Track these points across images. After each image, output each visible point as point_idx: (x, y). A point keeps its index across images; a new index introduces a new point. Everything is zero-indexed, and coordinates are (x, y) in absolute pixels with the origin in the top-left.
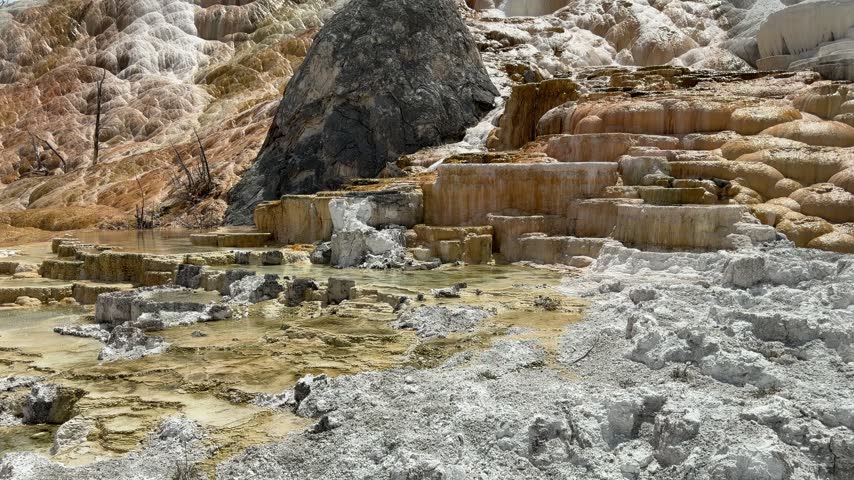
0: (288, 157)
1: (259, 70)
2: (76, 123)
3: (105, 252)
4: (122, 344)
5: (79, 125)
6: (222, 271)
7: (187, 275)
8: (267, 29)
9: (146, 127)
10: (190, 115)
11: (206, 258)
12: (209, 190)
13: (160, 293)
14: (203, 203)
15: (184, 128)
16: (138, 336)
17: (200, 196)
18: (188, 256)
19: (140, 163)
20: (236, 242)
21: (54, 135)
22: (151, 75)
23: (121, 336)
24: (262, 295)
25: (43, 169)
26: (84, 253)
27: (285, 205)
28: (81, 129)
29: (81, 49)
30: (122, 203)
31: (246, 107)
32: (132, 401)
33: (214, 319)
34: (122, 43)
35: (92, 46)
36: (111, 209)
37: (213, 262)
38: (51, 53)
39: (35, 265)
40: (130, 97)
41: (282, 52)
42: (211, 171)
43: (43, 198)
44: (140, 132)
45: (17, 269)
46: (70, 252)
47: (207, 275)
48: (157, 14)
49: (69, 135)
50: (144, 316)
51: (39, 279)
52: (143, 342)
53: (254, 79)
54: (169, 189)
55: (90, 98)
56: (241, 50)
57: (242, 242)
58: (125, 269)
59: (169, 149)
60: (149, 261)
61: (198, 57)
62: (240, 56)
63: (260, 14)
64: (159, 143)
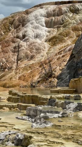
0: (77, 64)
1: (65, 37)
2: (11, 55)
3: (26, 94)
4: (38, 123)
5: (12, 56)
6: (63, 101)
7: (51, 102)
8: (67, 23)
9: (31, 56)
10: (44, 52)
11: (57, 97)
12: (51, 75)
13: (44, 107)
14: (50, 80)
15: (42, 56)
16: (43, 120)
17: (49, 77)
18: (51, 96)
19: (30, 67)
20: (65, 92)
21: (5, 59)
22: (32, 40)
23: (38, 120)
24: (77, 110)
25: (2, 69)
26: (20, 95)
27: (80, 80)
28: (12, 57)
29: (12, 33)
30: (26, 79)
31: (61, 49)
32: (47, 141)
33: (63, 117)
34: (24, 31)
35: (15, 32)
36: (22, 81)
37: (59, 98)
38: (4, 35)
39: (6, 98)
40: (26, 47)
41: (72, 30)
42: (52, 69)
43: (3, 78)
44: (29, 58)
45: (1, 99)
46: (15, 94)
47: (58, 102)
48: (33, 21)
49: (9, 59)
50: (42, 114)
51: (7, 102)
52: (45, 122)
53: (63, 39)
54: (39, 75)
55: (15, 48)
56: (59, 31)
57: (67, 92)
58: (32, 100)
59: (38, 63)
60: (40, 97)
61: (46, 34)
62: (59, 33)
63: (65, 19)
64: (35, 61)
